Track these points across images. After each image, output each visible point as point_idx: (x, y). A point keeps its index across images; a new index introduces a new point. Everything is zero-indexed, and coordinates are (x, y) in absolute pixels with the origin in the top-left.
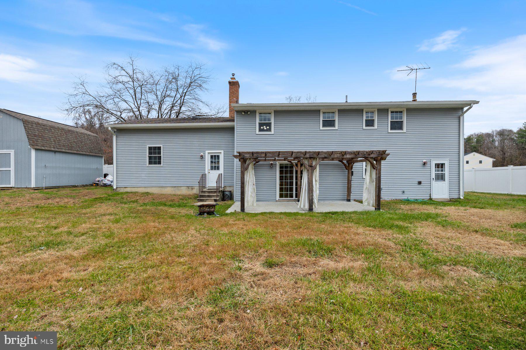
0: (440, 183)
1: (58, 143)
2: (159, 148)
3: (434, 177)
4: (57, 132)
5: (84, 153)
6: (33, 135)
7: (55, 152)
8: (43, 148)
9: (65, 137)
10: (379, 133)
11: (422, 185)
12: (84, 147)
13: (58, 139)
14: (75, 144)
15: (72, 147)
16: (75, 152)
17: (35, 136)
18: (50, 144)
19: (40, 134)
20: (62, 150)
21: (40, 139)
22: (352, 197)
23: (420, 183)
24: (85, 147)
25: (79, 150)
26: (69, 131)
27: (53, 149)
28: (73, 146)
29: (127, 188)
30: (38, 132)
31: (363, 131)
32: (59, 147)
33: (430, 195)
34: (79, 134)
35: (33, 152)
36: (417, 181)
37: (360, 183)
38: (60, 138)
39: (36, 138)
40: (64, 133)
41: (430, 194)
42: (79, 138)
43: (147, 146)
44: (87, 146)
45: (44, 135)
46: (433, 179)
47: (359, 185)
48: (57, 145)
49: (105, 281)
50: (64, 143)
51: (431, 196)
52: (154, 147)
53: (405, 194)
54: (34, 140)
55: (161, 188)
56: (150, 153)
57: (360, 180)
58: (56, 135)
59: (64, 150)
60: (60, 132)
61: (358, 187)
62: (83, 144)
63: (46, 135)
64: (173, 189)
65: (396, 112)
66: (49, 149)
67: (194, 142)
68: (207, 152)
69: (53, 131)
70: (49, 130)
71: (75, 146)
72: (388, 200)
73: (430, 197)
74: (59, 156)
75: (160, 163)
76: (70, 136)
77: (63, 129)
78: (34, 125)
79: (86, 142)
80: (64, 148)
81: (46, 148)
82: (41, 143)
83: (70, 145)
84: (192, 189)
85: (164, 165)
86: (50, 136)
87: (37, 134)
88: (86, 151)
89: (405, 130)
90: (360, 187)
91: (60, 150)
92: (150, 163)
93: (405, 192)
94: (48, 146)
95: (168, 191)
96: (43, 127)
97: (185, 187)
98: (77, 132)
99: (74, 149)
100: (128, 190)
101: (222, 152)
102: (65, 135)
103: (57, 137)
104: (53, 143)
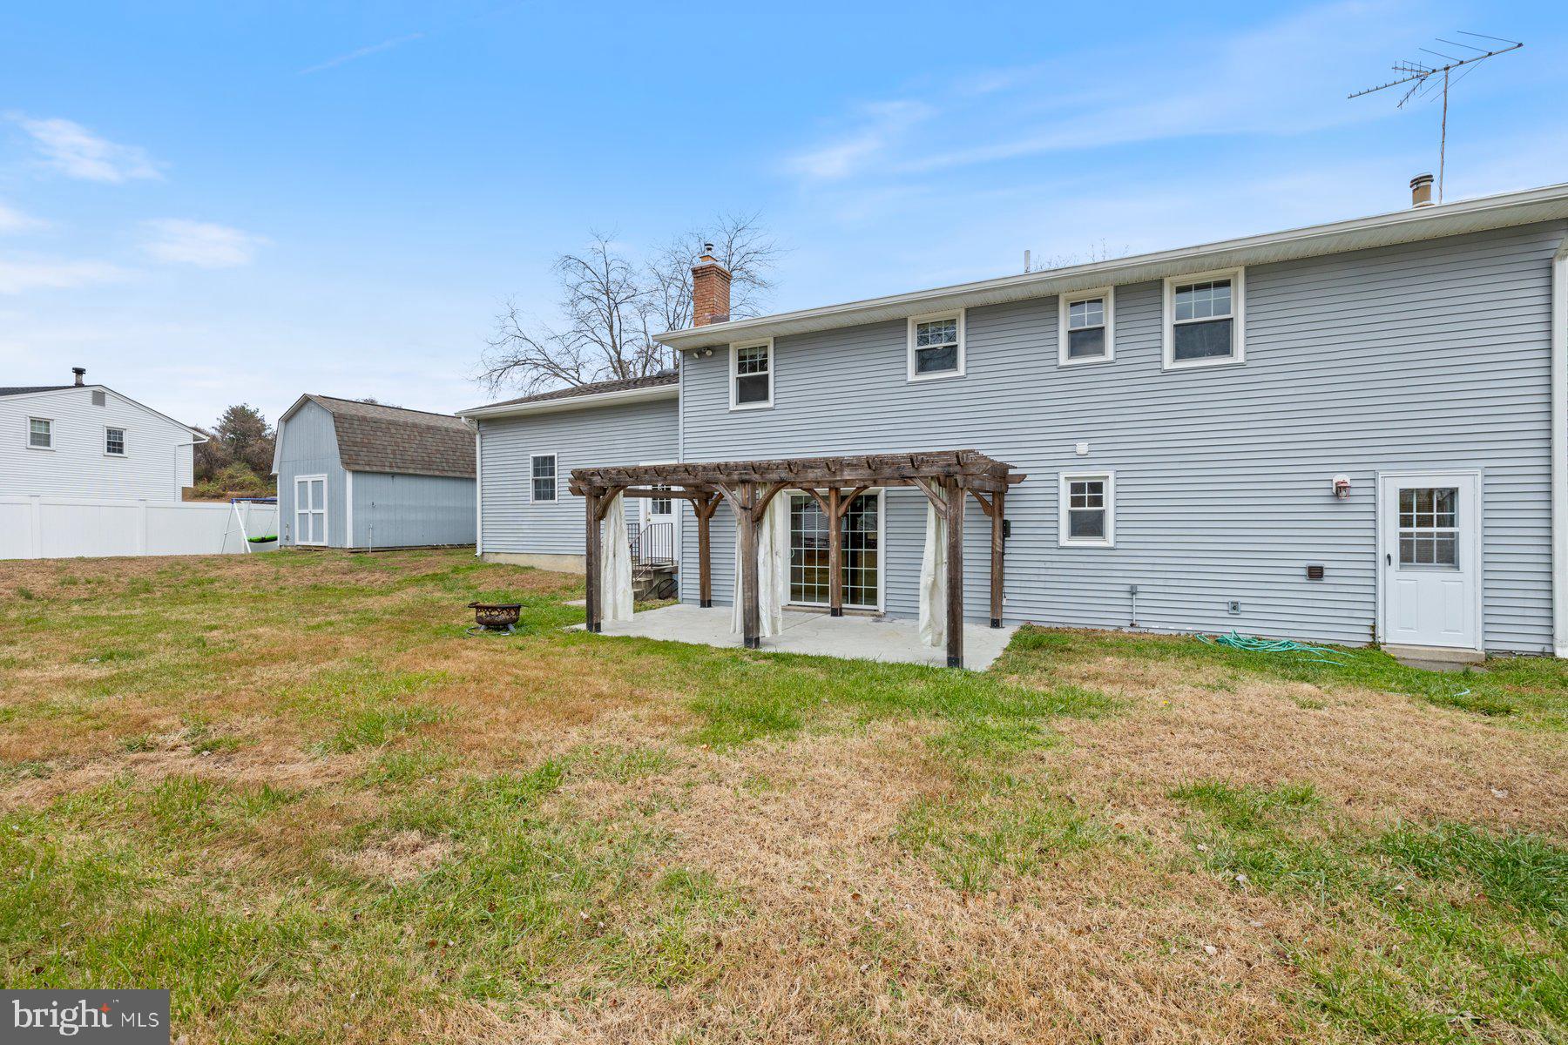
0: (1431, 578)
1: (400, 457)
2: (552, 460)
3: (1394, 549)
4: (402, 432)
5: (458, 474)
6: (351, 443)
7: (393, 475)
8: (368, 469)
9: (417, 442)
10: (1124, 376)
11: (1326, 580)
12: (458, 461)
13: (401, 448)
14: (438, 456)
15: (431, 463)
16: (437, 473)
17: (355, 444)
18: (384, 460)
19: (366, 441)
20: (406, 471)
21: (365, 449)
23: (1315, 573)
24: (462, 462)
25: (446, 468)
26: (429, 428)
27: (387, 470)
28: (434, 459)
29: (499, 556)
30: (361, 436)
31: (1059, 375)
32: (402, 465)
33: (1373, 628)
34: (452, 434)
35: (349, 477)
36: (1304, 564)
37: (1048, 565)
38: (407, 445)
39: (356, 448)
40: (416, 434)
41: (1371, 623)
42: (450, 442)
43: (531, 456)
44: (467, 459)
45: (373, 441)
46: (1389, 557)
47: (1043, 571)
48: (398, 461)
50: (416, 454)
51: (1380, 632)
52: (542, 457)
53: (1242, 616)
54: (352, 453)
55: (556, 557)
56: (536, 472)
57: (1049, 552)
58: (399, 440)
59: (411, 471)
60: (408, 433)
61: (1042, 578)
62: (458, 454)
63: (378, 442)
65: (1200, 287)
66: (380, 469)
67: (616, 442)
69: (393, 431)
70: (386, 430)
71: (438, 460)
72: (1161, 632)
73: (1373, 636)
74: (400, 483)
75: (553, 495)
76: (430, 440)
77: (415, 426)
78: (356, 423)
79: (464, 451)
80: (413, 466)
81: (375, 469)
82: (366, 458)
83: (427, 459)
85: (560, 502)
86: (386, 443)
87: (358, 440)
88: (462, 469)
89: (1239, 355)
90: (1048, 578)
91: (403, 471)
92: (537, 496)
93: (1243, 608)
94: (378, 463)
95: (569, 565)
96: (372, 424)
98: (447, 430)
99: (434, 467)
100: (501, 559)
102: (419, 438)
103: (401, 444)
104: (392, 456)
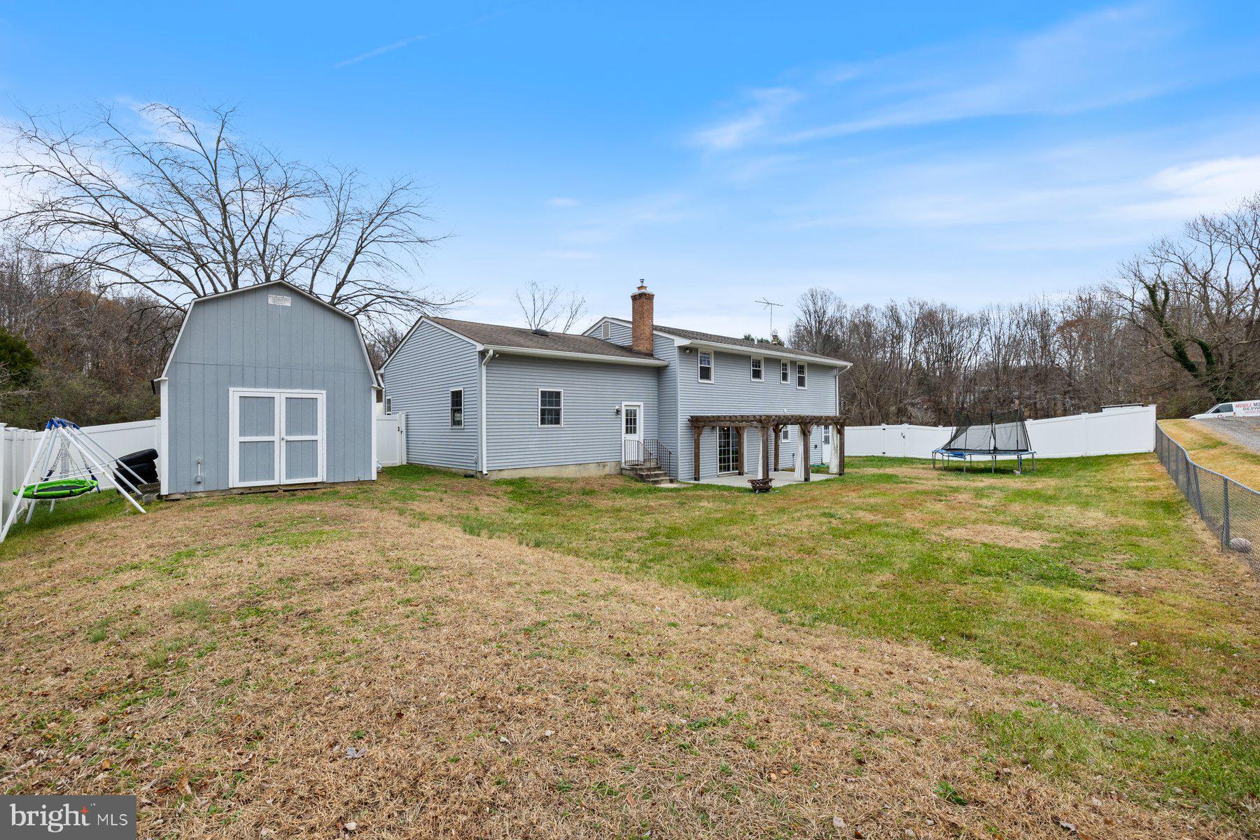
2: (558, 394)
22: (780, 466)
43: (540, 390)
49: (486, 657)
52: (549, 392)
55: (559, 468)
56: (543, 403)
64: (577, 468)
65: (800, 366)
67: (606, 387)
68: (624, 403)
75: (557, 421)
84: (604, 466)
85: (564, 426)
89: (806, 387)
92: (543, 422)
95: (570, 472)
97: (594, 465)
100: (506, 475)
101: (641, 404)
